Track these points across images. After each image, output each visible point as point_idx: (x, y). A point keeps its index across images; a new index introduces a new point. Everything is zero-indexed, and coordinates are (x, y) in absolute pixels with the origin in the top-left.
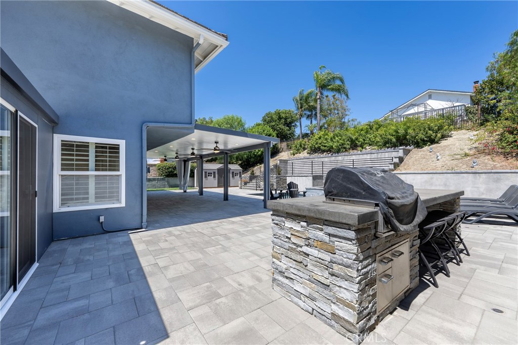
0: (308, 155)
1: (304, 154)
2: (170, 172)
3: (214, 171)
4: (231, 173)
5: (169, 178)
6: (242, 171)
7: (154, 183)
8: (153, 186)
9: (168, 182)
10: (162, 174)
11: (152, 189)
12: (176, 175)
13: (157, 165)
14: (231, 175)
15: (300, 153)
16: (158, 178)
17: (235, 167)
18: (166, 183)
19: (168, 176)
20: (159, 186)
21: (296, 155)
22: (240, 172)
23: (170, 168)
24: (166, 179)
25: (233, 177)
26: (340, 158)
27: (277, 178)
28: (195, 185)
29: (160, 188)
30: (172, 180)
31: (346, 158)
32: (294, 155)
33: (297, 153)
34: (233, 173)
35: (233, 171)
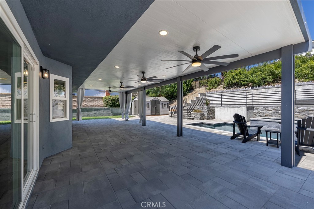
0: (225, 89)
1: (220, 89)
2: (113, 103)
3: (148, 102)
4: (161, 104)
5: (112, 108)
6: (169, 103)
7: (101, 111)
8: (101, 114)
9: (112, 111)
10: (107, 105)
11: (99, 117)
12: (118, 106)
13: (104, 98)
14: (161, 106)
15: (215, 88)
16: (104, 108)
17: (163, 99)
18: (111, 112)
19: (111, 106)
20: (105, 114)
21: (212, 90)
22: (168, 104)
23: (113, 100)
24: (111, 108)
25: (162, 107)
26: (263, 91)
27: (207, 108)
28: (133, 114)
29: (106, 116)
30: (115, 110)
31: (271, 90)
32: (210, 90)
33: (213, 88)
34: (162, 104)
35: (162, 102)
